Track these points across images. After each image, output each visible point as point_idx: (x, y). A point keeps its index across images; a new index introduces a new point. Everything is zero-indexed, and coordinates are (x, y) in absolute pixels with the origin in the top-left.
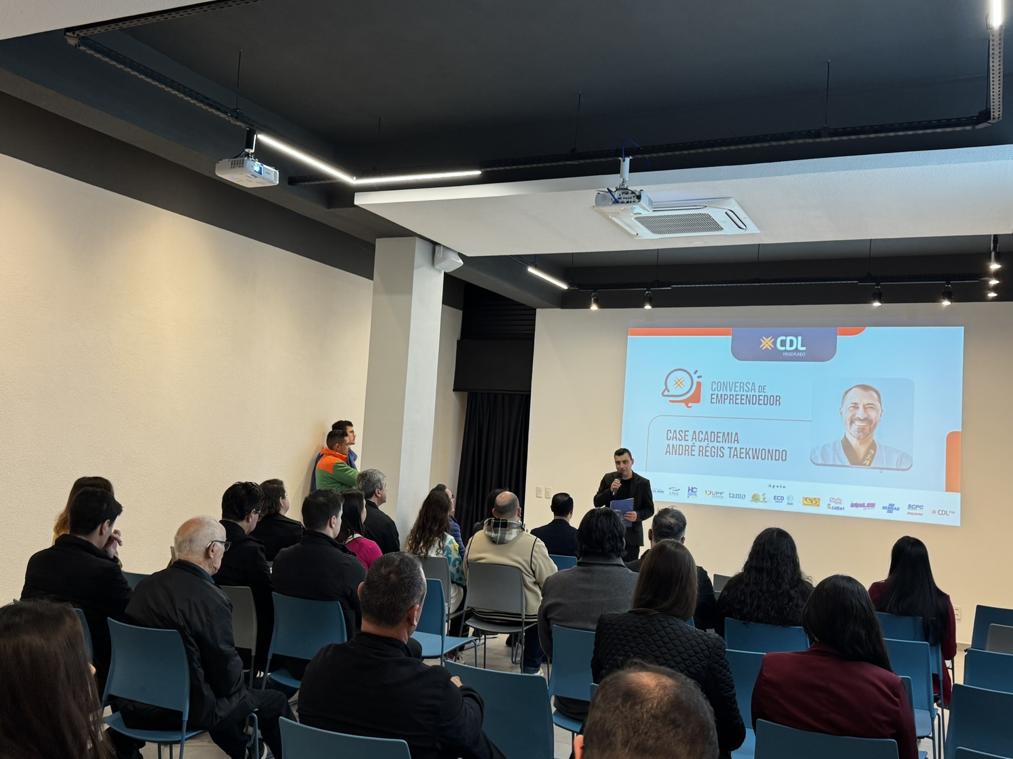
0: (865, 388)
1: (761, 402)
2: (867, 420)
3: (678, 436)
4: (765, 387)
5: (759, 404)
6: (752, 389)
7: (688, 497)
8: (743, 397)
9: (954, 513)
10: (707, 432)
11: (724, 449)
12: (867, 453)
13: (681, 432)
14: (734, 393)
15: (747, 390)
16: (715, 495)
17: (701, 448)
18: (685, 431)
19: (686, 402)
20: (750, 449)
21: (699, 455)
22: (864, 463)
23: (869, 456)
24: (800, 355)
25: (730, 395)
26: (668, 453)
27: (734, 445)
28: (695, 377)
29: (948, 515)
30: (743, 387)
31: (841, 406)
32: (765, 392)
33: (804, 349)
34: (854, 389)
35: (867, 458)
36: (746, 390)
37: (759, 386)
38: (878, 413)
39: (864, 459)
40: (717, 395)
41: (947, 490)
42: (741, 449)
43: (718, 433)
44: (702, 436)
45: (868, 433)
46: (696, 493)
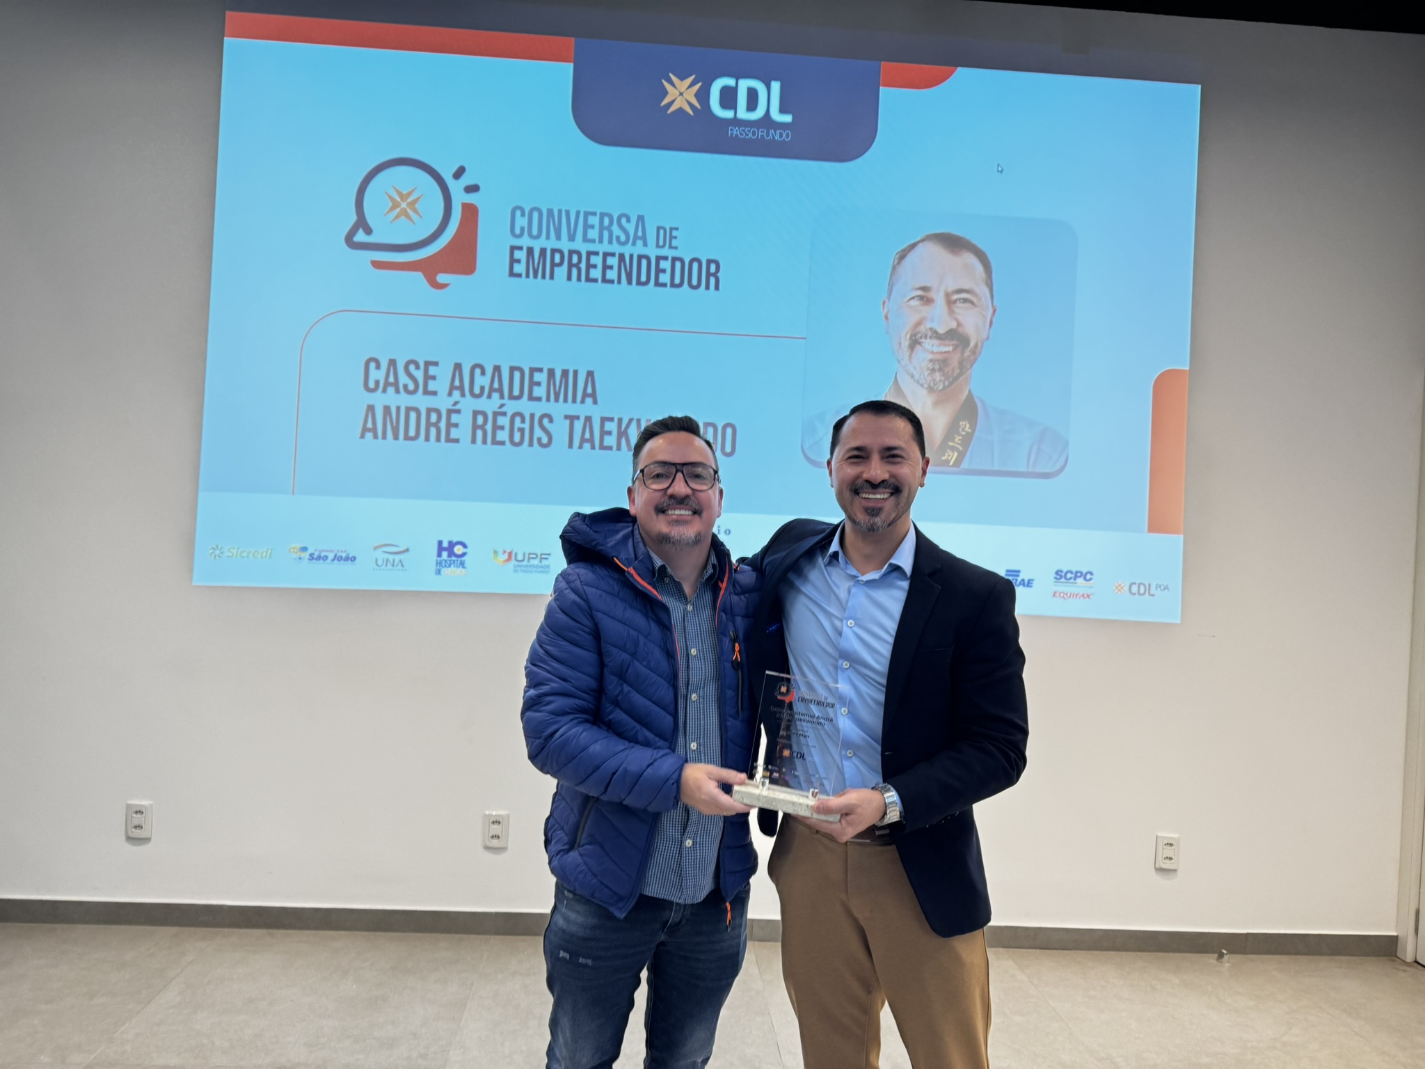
0: (953, 243)
1: (665, 278)
2: (956, 336)
3: (403, 379)
4: (675, 233)
5: (657, 284)
6: (636, 237)
7: (438, 572)
8: (611, 261)
9: (1166, 588)
10: (497, 369)
11: (551, 421)
12: (952, 429)
13: (412, 368)
14: (584, 248)
15: (623, 238)
16: (525, 563)
17: (480, 420)
18: (427, 364)
19: (430, 269)
20: (631, 421)
21: (474, 441)
22: (944, 458)
23: (958, 438)
24: (777, 138)
25: (571, 252)
26: (369, 435)
27: (584, 409)
28: (456, 188)
29: (1153, 595)
30: (609, 229)
31: (886, 295)
32: (676, 248)
33: (788, 118)
34: (921, 244)
35: (951, 444)
36: (618, 238)
37: (659, 228)
38: (984, 318)
39: (944, 447)
40: (530, 251)
41: (1151, 529)
42: (604, 420)
43: (533, 370)
44: (482, 381)
45: (955, 374)
46: (463, 559)
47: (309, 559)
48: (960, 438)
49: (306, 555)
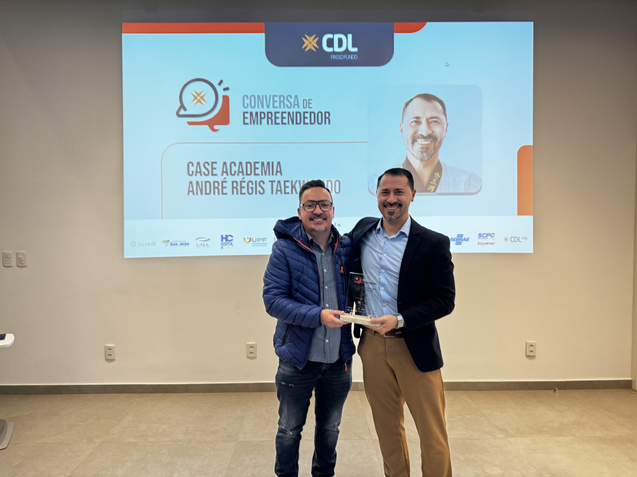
0: (428, 97)
1: (307, 121)
2: (432, 137)
3: (203, 170)
4: (310, 102)
5: (304, 123)
6: (295, 105)
7: (222, 248)
8: (285, 115)
9: (526, 238)
10: (241, 163)
11: (264, 183)
12: (432, 177)
13: (206, 165)
14: (273, 111)
15: (289, 105)
16: (257, 242)
17: (235, 185)
18: (212, 163)
19: (211, 124)
20: (296, 181)
21: (233, 193)
22: (429, 189)
23: (434, 180)
24: (352, 58)
25: (268, 113)
26: (191, 194)
27: (277, 178)
28: (220, 89)
29: (521, 242)
30: (283, 102)
31: (401, 121)
32: (311, 108)
33: (355, 50)
34: (415, 100)
35: (431, 183)
36: (287, 105)
37: (304, 100)
38: (443, 128)
39: (429, 184)
40: (251, 113)
41: (519, 214)
42: (285, 182)
43: (255, 163)
44: (235, 169)
45: (432, 153)
46: (231, 242)
47: (171, 245)
48: (435, 180)
49: (169, 244)
